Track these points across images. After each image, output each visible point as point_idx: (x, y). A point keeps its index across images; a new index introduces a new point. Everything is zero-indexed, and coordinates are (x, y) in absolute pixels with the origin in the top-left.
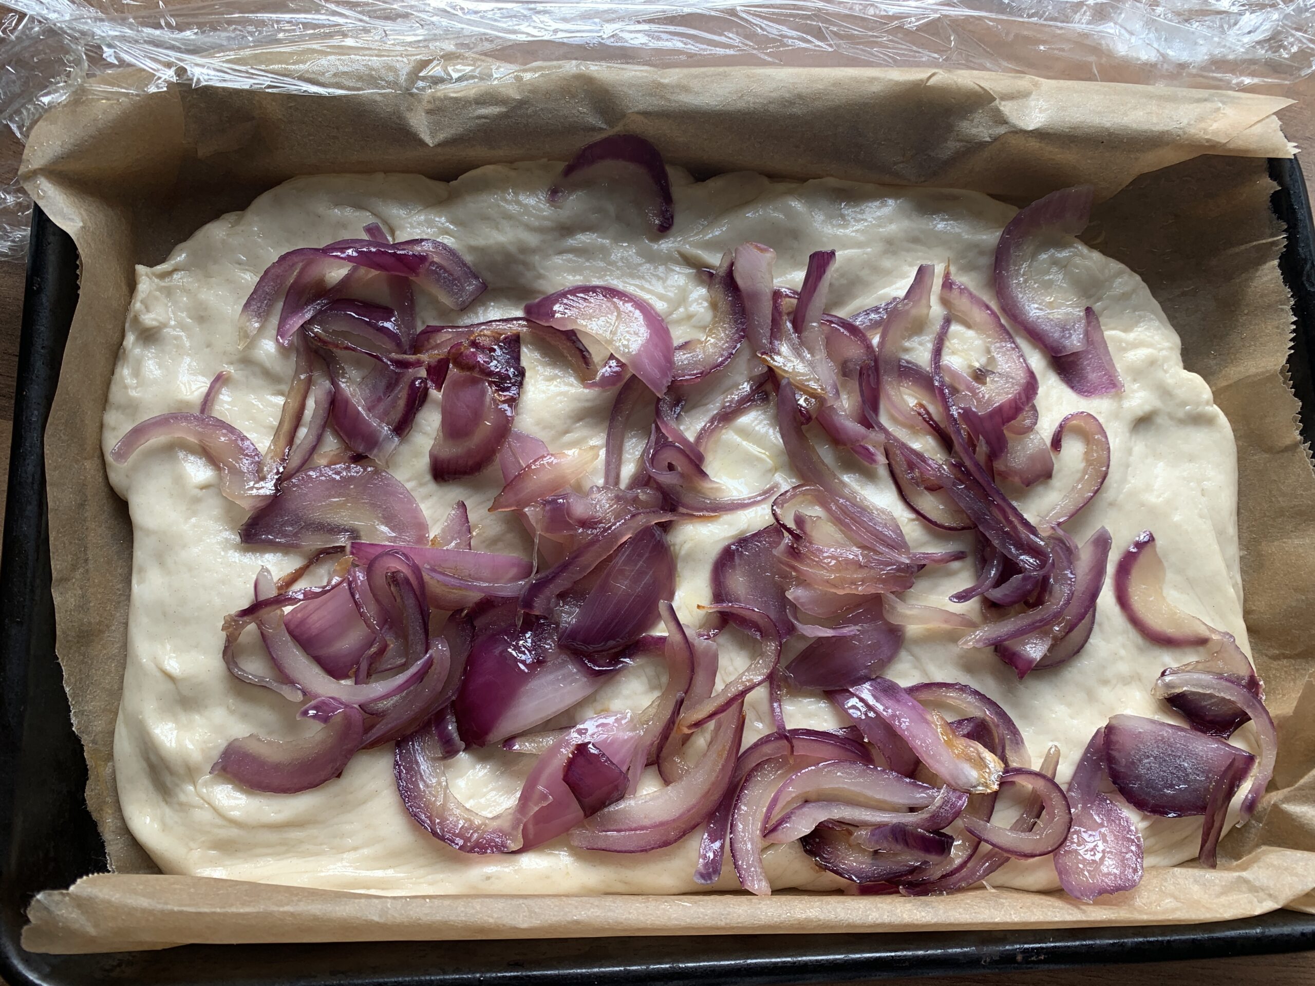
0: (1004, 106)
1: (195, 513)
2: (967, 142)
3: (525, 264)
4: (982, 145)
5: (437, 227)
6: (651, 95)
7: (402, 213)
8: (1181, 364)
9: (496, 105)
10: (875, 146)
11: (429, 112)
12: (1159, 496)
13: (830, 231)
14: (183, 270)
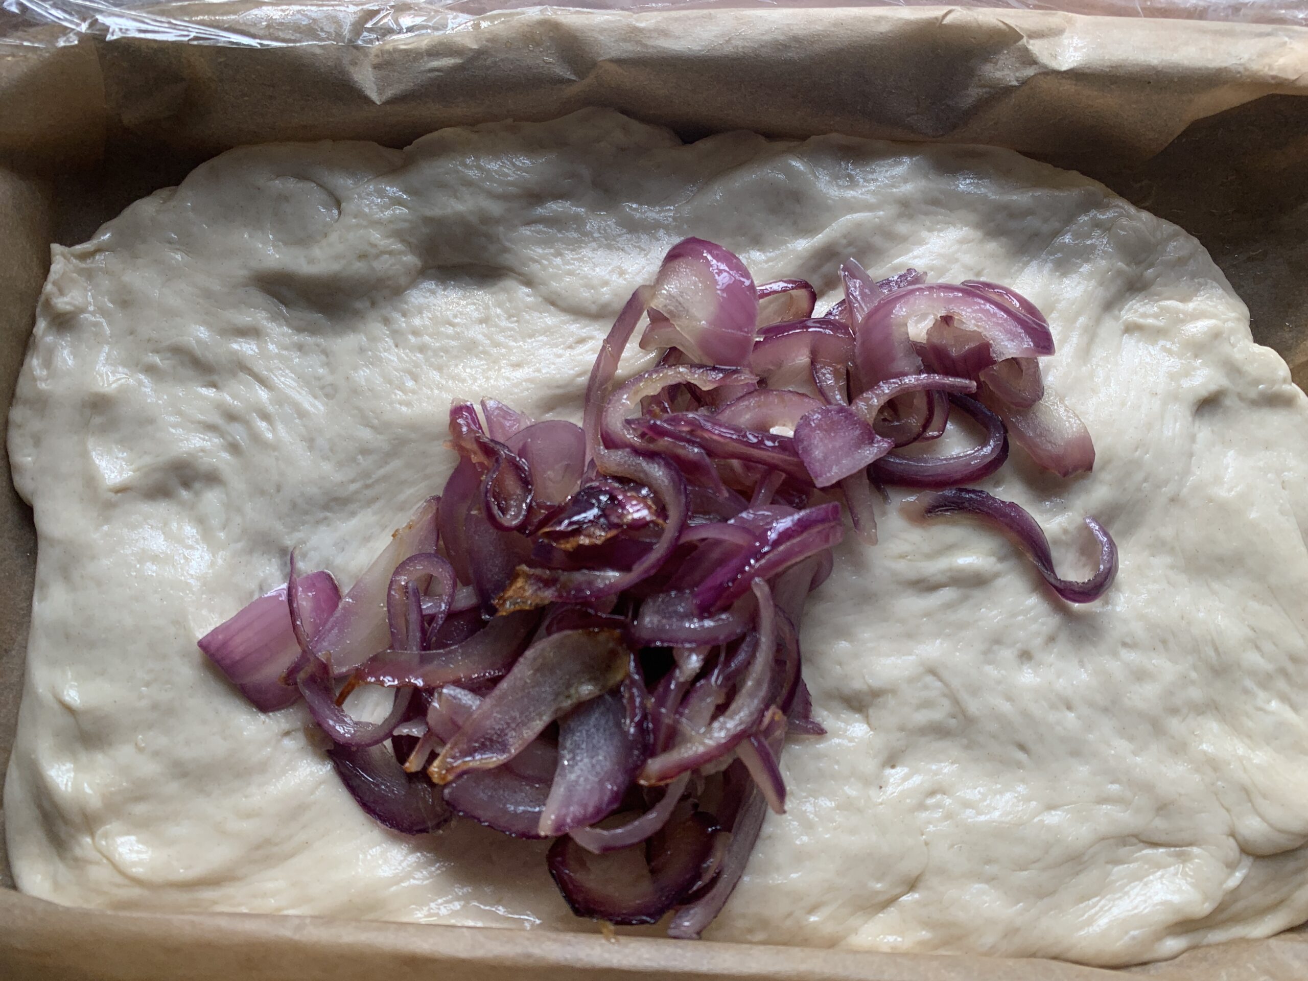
0: (1033, 45)
1: (107, 520)
2: (990, 87)
3: (489, 237)
4: (1008, 90)
5: (389, 197)
6: (625, 40)
7: (350, 182)
8: (1251, 337)
9: (451, 56)
10: (885, 95)
11: (376, 67)
12: (1230, 490)
13: (837, 193)
14: (107, 251)
